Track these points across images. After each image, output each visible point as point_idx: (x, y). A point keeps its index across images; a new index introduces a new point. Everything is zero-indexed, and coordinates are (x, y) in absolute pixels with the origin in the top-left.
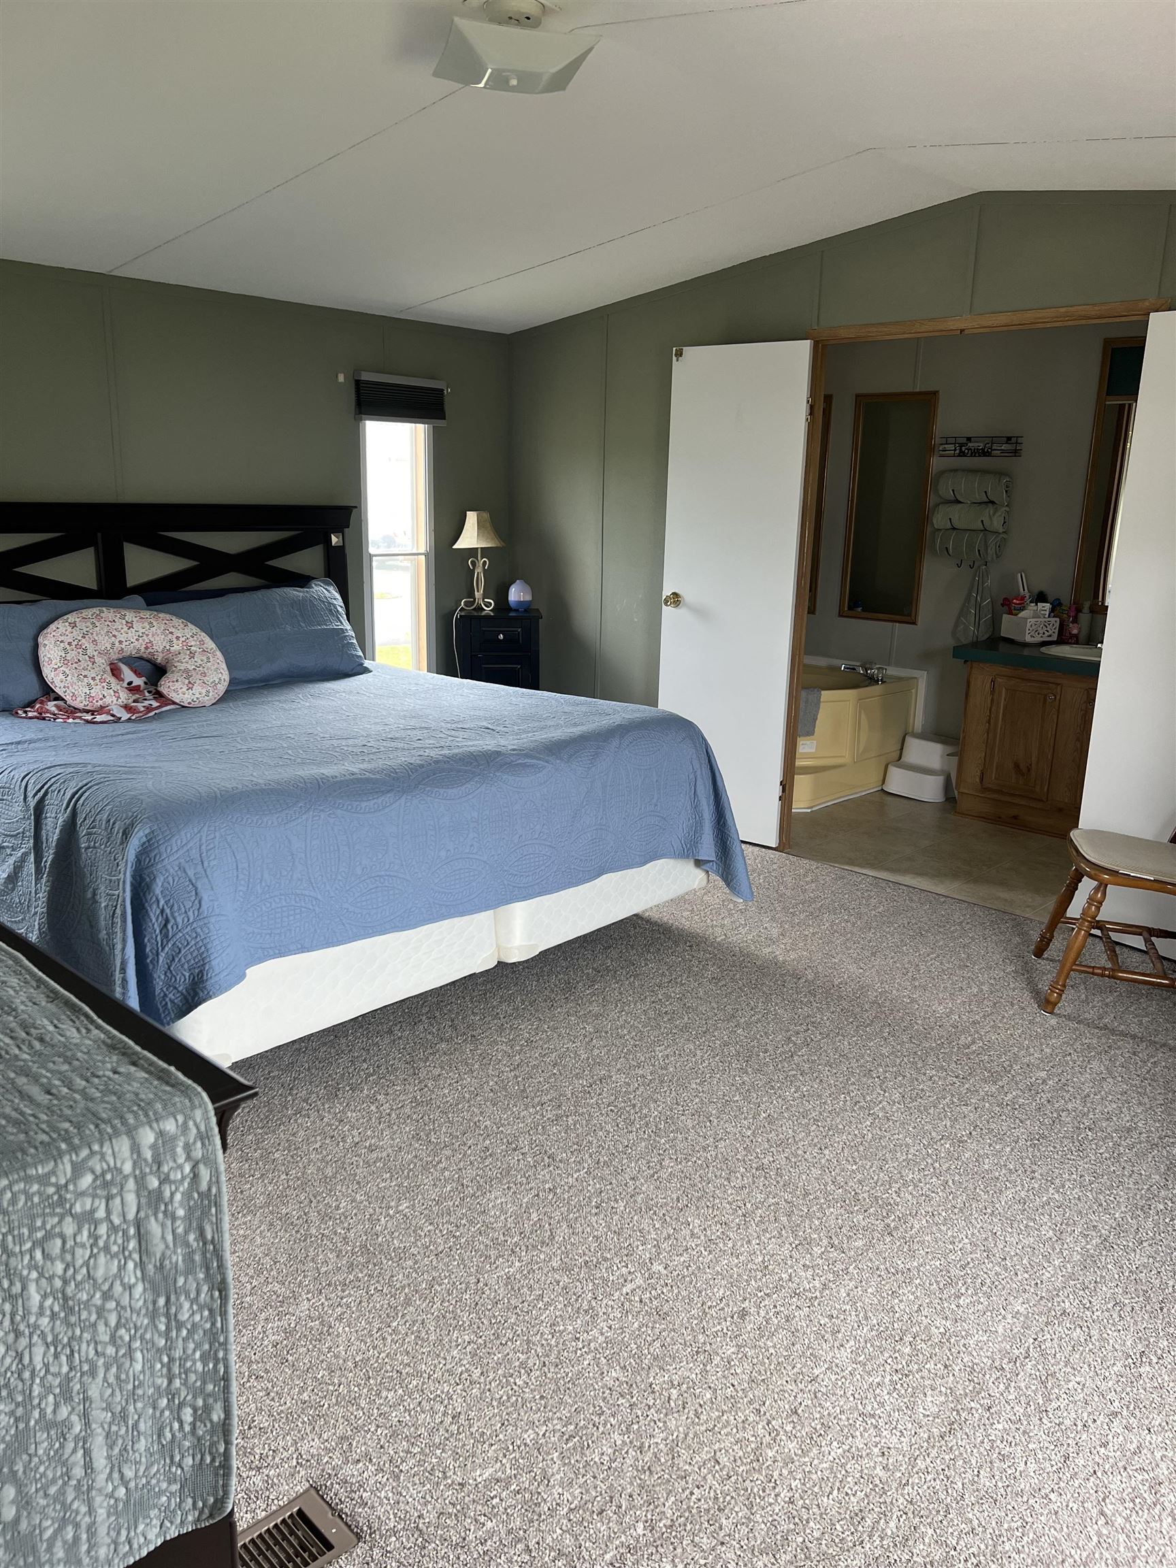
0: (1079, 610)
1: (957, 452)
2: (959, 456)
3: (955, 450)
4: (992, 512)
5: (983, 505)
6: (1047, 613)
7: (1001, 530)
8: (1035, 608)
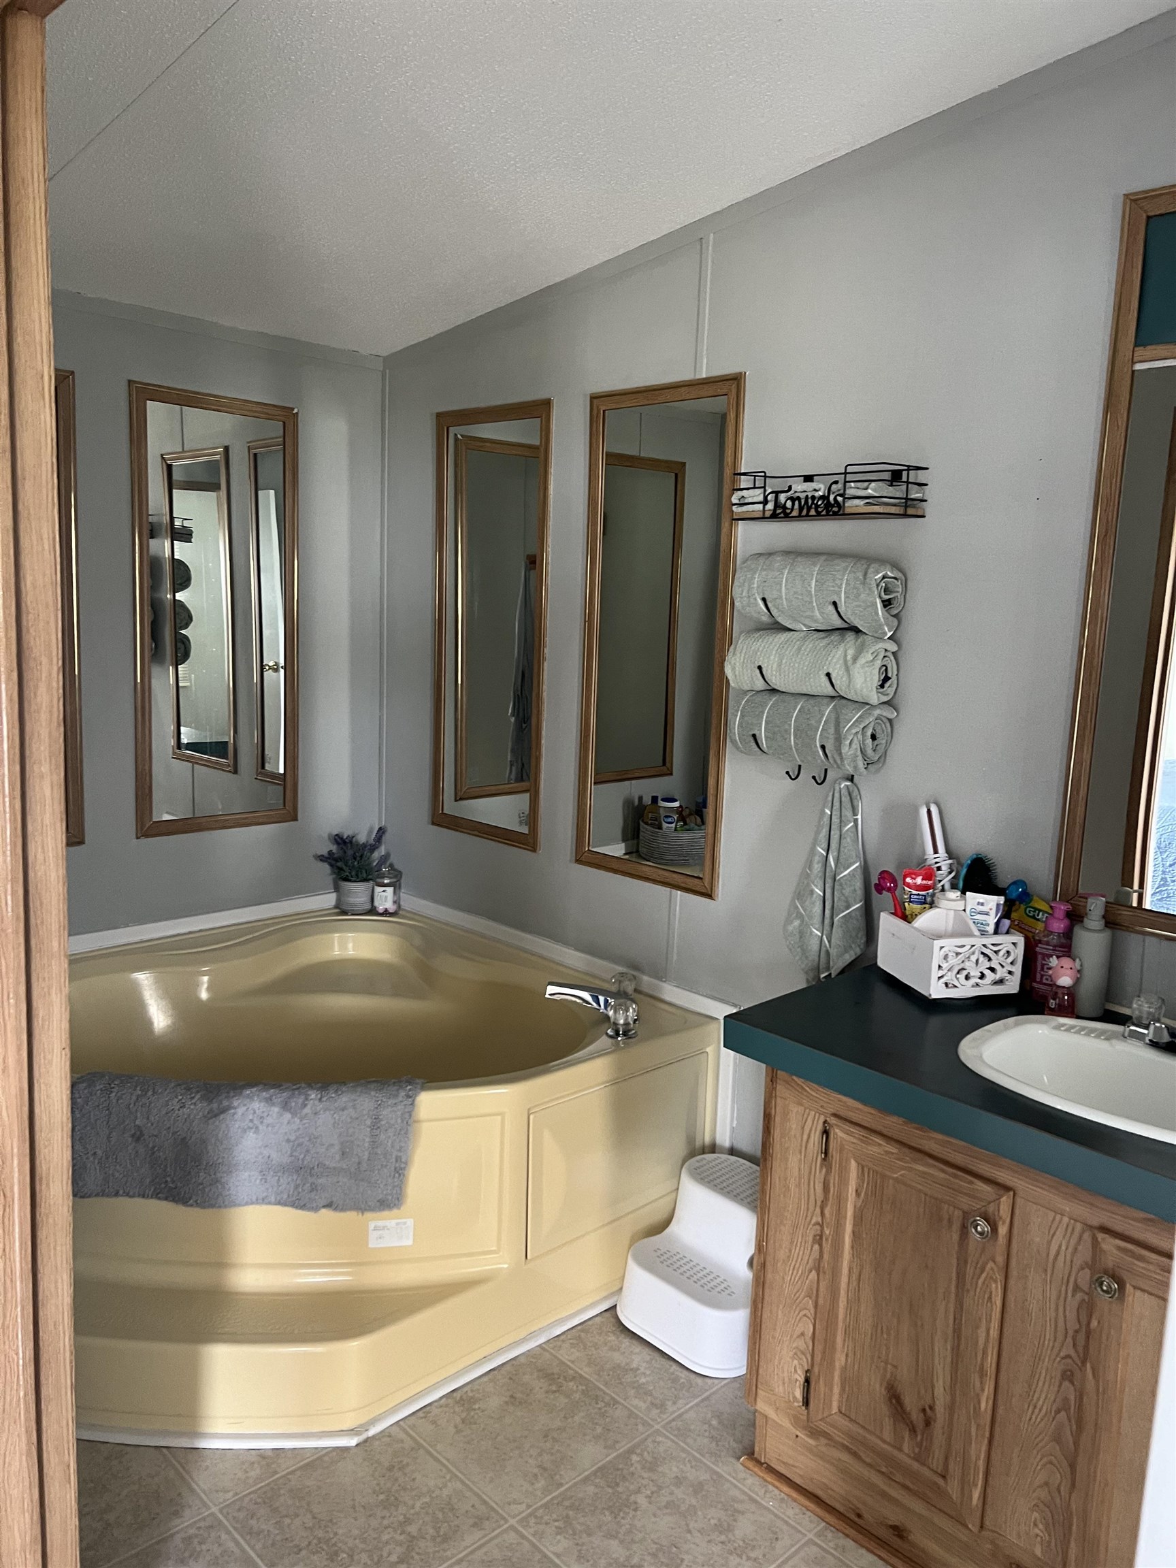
0: (1075, 917)
1: (770, 506)
2: (774, 516)
3: (765, 502)
4: (851, 652)
5: (835, 637)
6: (992, 920)
7: (874, 698)
8: (960, 905)
